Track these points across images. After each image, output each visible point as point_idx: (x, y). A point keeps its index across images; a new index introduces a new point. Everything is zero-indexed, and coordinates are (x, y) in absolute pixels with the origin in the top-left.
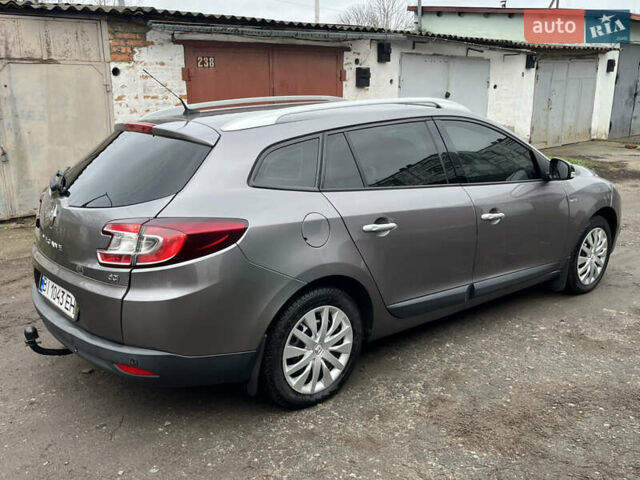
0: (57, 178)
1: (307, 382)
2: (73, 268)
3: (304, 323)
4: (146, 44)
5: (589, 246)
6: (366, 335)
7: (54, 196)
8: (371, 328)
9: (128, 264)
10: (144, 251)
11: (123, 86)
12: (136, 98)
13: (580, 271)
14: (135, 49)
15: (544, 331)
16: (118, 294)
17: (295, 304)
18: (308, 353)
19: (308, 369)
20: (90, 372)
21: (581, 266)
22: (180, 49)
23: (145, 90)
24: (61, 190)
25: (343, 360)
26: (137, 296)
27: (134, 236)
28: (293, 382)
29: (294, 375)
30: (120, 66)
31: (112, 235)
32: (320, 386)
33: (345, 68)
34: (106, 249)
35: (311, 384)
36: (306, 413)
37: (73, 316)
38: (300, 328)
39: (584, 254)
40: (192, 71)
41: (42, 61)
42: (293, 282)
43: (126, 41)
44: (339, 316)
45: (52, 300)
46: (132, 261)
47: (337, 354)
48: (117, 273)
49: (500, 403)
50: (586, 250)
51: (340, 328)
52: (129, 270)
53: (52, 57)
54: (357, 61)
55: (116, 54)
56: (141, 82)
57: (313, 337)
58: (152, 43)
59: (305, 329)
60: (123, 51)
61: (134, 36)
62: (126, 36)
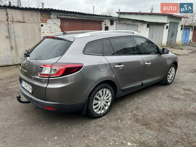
0: (26, 52)
1: (99, 110)
2: (31, 78)
3: (98, 94)
4: (50, 18)
5: (170, 72)
6: (115, 97)
7: (25, 57)
8: (116, 95)
9: (48, 77)
10: (53, 73)
11: (44, 30)
12: (48, 33)
13: (168, 79)
14: (47, 20)
15: (161, 95)
16: (45, 86)
17: (96, 88)
18: (100, 102)
19: (100, 107)
20: (36, 107)
21: (169, 77)
22: (59, 20)
23: (50, 31)
24: (27, 55)
25: (109, 104)
26: (50, 86)
27: (49, 68)
28: (95, 111)
29: (96, 109)
30: (43, 24)
31: (43, 68)
32: (103, 111)
33: (102, 26)
34: (41, 72)
35: (100, 111)
36: (99, 119)
37: (31, 92)
38: (98, 95)
39: (169, 74)
40: (62, 26)
41: (22, 22)
42: (96, 82)
43: (45, 17)
44: (108, 91)
45: (25, 87)
46: (49, 76)
47: (107, 102)
48: (44, 79)
49: (153, 116)
50: (170, 73)
51: (108, 95)
52: (48, 78)
53: (25, 21)
54: (105, 25)
55: (42, 21)
56: (49, 28)
57: (101, 98)
58: (52, 18)
59: (99, 95)
60: (44, 20)
61: (47, 16)
62: (45, 16)
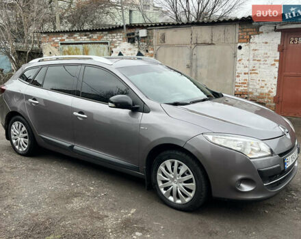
11: (242, 55)
12: (248, 60)
14: (252, 36)
23: (254, 57)
30: (242, 45)
41: (209, 44)
43: (247, 32)
53: (213, 42)
55: (241, 39)
58: (262, 32)
60: (245, 37)
61: (252, 30)
62: (248, 30)
